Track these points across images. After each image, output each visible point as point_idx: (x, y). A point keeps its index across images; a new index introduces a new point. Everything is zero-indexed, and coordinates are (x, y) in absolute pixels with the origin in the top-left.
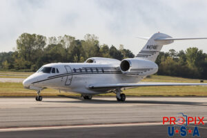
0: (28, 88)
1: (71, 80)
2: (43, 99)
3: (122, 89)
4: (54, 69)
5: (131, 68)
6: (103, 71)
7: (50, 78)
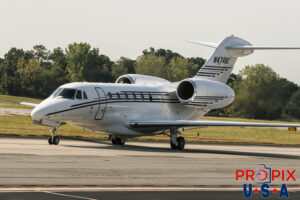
0: (40, 122)
1: (104, 111)
2: (61, 142)
3: (180, 130)
4: (79, 92)
5: (195, 95)
6: (151, 99)
7: (75, 107)
